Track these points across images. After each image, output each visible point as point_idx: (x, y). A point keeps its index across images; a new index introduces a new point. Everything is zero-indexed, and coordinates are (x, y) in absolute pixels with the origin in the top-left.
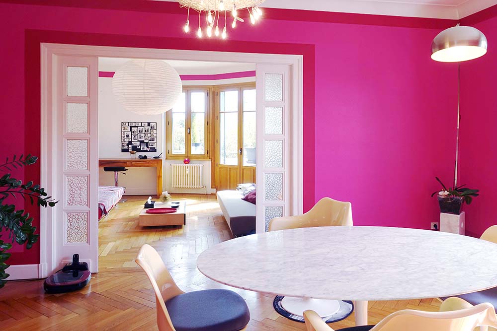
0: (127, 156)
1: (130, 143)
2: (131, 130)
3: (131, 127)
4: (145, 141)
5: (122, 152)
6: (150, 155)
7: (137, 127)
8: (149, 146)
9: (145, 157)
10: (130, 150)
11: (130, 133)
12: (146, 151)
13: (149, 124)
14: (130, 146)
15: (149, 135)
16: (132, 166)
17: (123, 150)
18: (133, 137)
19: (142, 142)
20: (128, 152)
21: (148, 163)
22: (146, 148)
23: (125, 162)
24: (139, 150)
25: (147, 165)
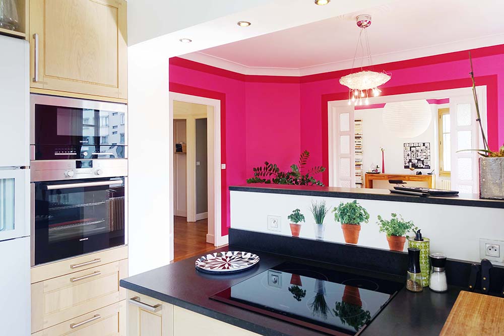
0: (408, 172)
1: (410, 161)
2: (410, 150)
3: (411, 147)
4: (421, 159)
5: (405, 168)
6: (425, 172)
7: (415, 147)
8: (425, 164)
9: (420, 173)
10: (410, 167)
11: (410, 152)
12: (422, 168)
13: (424, 144)
14: (411, 163)
15: (424, 154)
16: (409, 180)
17: (406, 167)
18: (412, 155)
19: (419, 160)
20: (409, 168)
21: (421, 178)
22: (422, 166)
23: (404, 177)
24: (417, 167)
25: (420, 179)
